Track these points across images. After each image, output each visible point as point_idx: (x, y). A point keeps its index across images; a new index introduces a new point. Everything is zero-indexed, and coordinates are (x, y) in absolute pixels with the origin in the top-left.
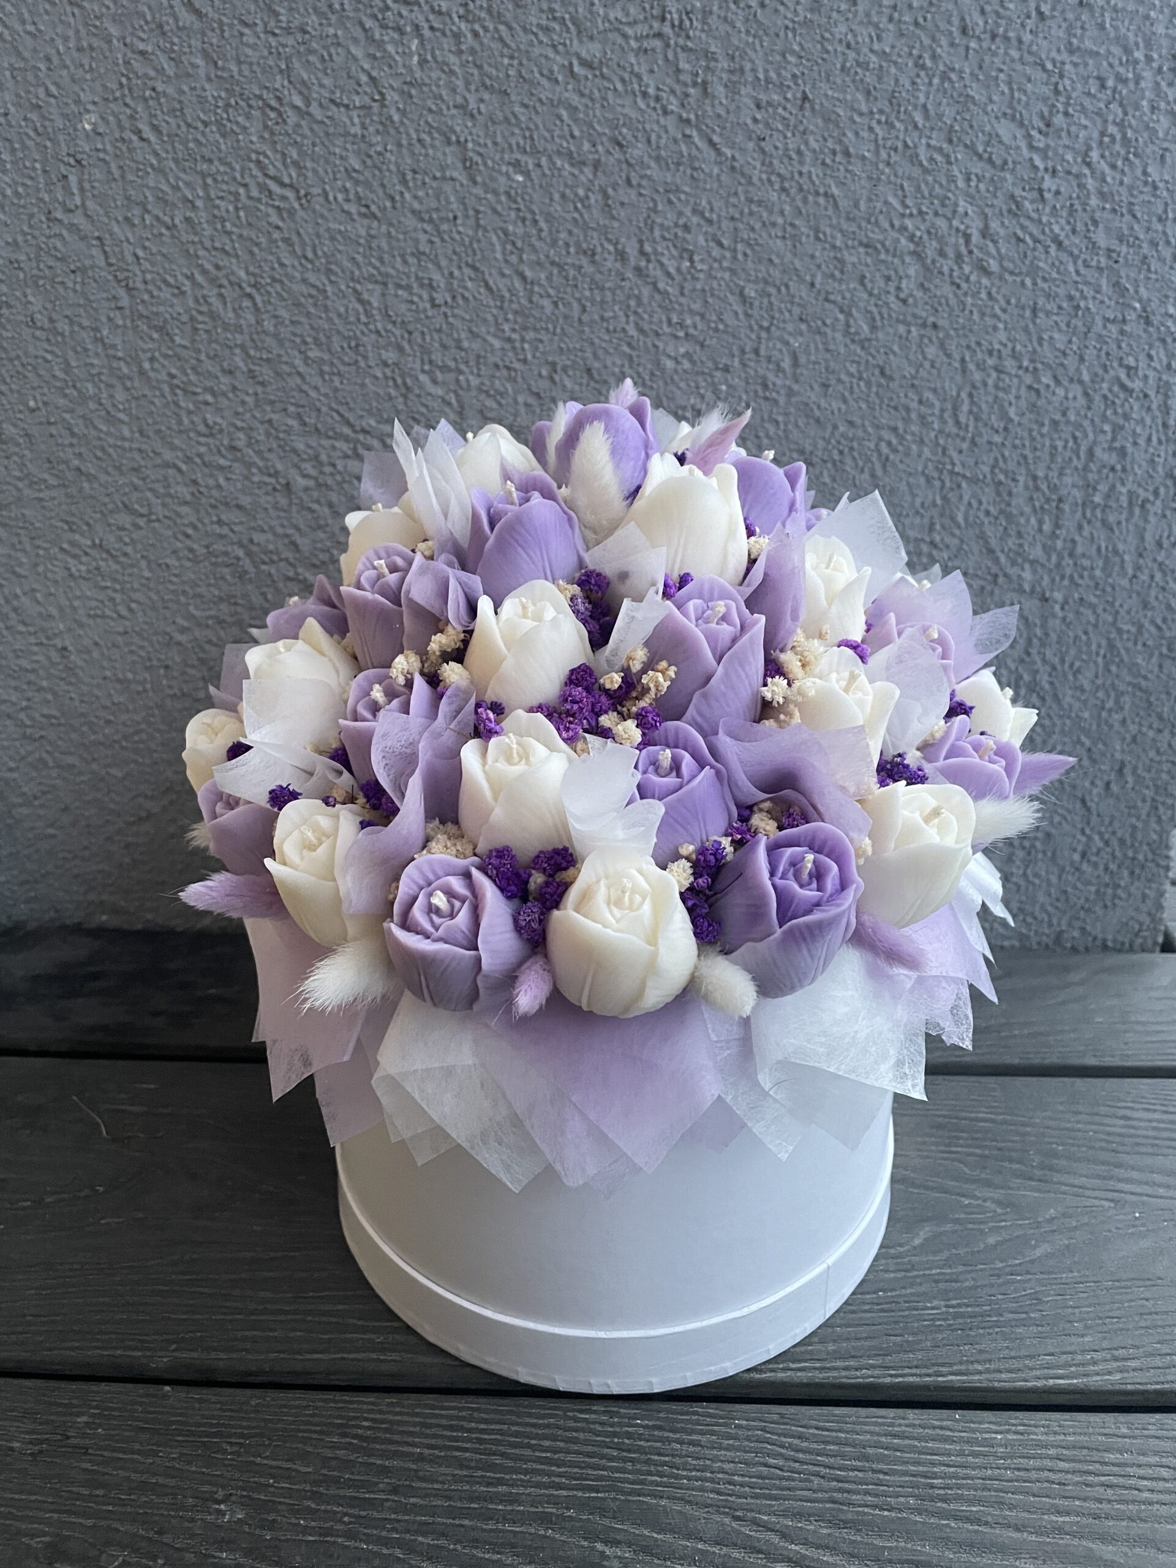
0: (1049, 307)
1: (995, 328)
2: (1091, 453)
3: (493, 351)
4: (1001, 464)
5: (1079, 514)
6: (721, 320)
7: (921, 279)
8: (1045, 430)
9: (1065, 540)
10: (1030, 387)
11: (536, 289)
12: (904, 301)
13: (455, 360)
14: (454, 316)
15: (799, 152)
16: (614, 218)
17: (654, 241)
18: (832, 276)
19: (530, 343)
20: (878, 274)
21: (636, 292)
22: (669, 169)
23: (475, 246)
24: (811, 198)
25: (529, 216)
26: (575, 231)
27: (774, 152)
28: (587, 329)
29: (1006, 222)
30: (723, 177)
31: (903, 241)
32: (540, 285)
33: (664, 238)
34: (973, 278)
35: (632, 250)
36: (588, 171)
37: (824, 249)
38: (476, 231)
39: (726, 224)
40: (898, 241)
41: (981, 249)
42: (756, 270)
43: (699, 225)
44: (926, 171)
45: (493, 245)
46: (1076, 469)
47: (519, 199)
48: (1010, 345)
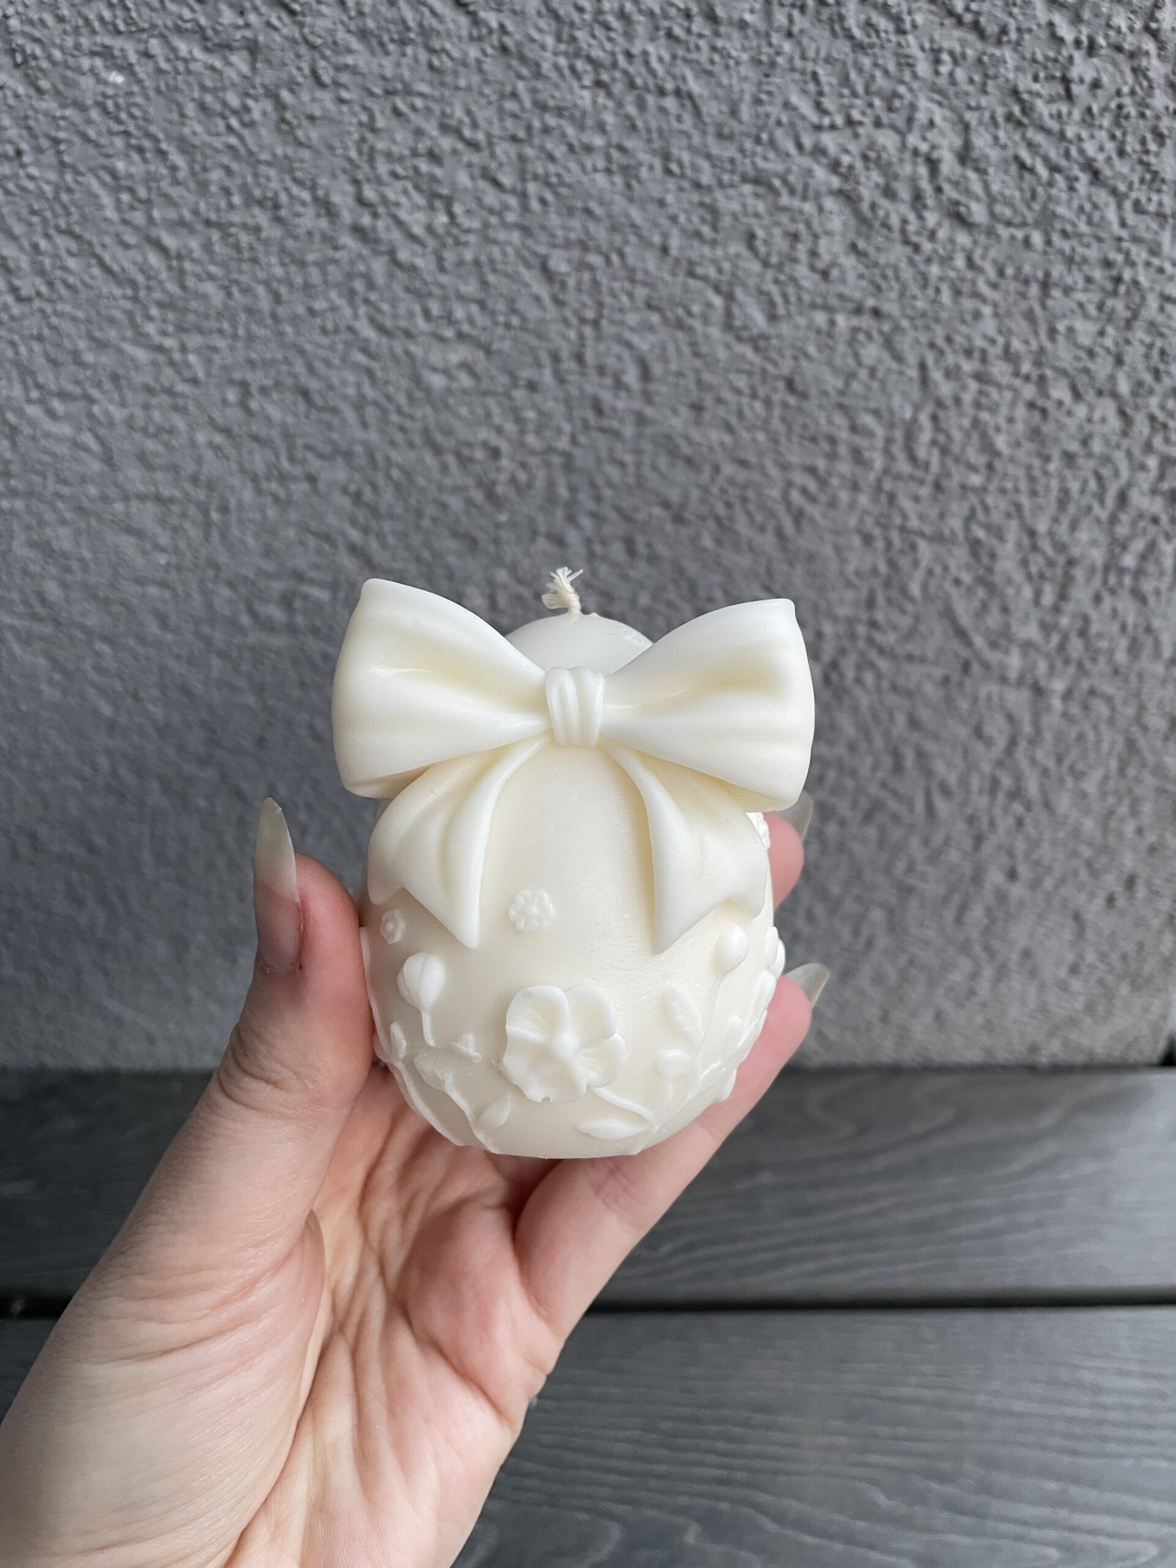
0: (1069, 280)
1: (977, 315)
2: (1123, 499)
3: (137, 367)
4: (980, 514)
5: (1097, 582)
6: (514, 311)
7: (851, 236)
8: (1053, 467)
9: (1074, 616)
10: (1031, 405)
11: (188, 266)
12: (825, 274)
13: (77, 382)
14: (56, 313)
15: (622, 15)
16: (301, 144)
17: (379, 181)
18: (698, 235)
19: (198, 351)
20: (777, 232)
21: (362, 268)
22: (387, 53)
23: (65, 197)
24: (651, 100)
25: (147, 144)
26: (235, 166)
27: (576, 17)
28: (288, 329)
29: (1002, 134)
30: (488, 65)
31: (821, 173)
32: (193, 260)
33: (395, 175)
34: (942, 234)
35: (342, 196)
36: (240, 61)
37: (681, 189)
38: (61, 174)
39: (504, 149)
40: (809, 172)
41: (956, 184)
42: (565, 228)
43: (455, 152)
44: (859, 47)
45: (95, 196)
46: (1098, 521)
47: (123, 116)
48: (1001, 341)
